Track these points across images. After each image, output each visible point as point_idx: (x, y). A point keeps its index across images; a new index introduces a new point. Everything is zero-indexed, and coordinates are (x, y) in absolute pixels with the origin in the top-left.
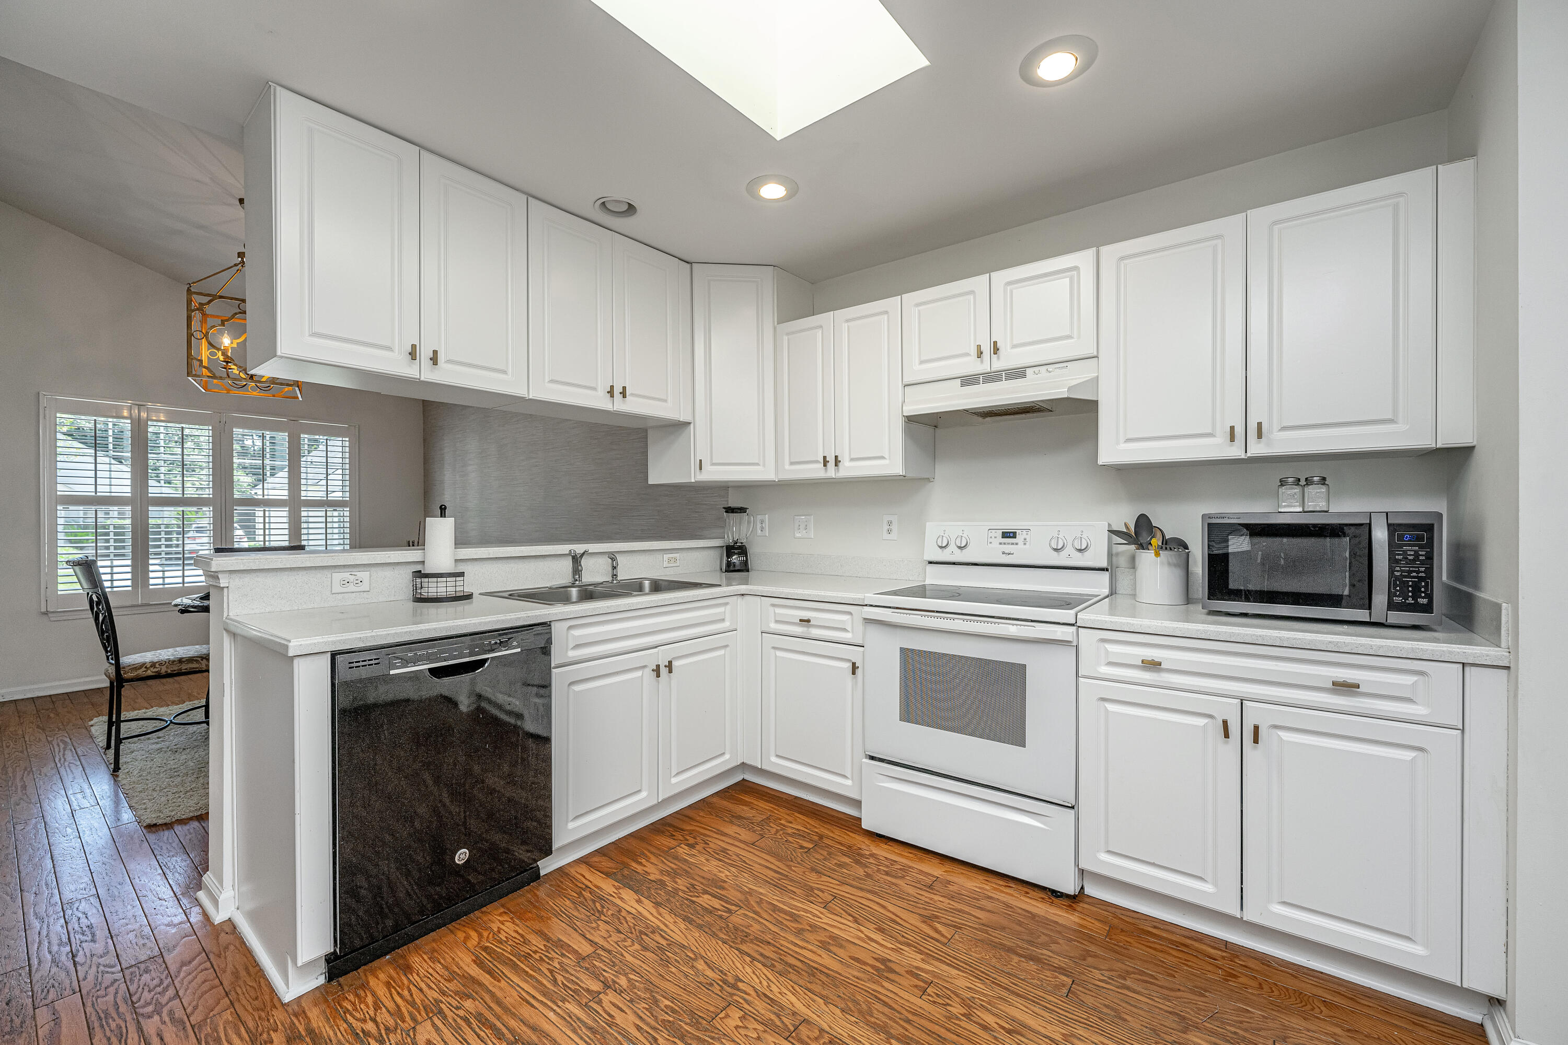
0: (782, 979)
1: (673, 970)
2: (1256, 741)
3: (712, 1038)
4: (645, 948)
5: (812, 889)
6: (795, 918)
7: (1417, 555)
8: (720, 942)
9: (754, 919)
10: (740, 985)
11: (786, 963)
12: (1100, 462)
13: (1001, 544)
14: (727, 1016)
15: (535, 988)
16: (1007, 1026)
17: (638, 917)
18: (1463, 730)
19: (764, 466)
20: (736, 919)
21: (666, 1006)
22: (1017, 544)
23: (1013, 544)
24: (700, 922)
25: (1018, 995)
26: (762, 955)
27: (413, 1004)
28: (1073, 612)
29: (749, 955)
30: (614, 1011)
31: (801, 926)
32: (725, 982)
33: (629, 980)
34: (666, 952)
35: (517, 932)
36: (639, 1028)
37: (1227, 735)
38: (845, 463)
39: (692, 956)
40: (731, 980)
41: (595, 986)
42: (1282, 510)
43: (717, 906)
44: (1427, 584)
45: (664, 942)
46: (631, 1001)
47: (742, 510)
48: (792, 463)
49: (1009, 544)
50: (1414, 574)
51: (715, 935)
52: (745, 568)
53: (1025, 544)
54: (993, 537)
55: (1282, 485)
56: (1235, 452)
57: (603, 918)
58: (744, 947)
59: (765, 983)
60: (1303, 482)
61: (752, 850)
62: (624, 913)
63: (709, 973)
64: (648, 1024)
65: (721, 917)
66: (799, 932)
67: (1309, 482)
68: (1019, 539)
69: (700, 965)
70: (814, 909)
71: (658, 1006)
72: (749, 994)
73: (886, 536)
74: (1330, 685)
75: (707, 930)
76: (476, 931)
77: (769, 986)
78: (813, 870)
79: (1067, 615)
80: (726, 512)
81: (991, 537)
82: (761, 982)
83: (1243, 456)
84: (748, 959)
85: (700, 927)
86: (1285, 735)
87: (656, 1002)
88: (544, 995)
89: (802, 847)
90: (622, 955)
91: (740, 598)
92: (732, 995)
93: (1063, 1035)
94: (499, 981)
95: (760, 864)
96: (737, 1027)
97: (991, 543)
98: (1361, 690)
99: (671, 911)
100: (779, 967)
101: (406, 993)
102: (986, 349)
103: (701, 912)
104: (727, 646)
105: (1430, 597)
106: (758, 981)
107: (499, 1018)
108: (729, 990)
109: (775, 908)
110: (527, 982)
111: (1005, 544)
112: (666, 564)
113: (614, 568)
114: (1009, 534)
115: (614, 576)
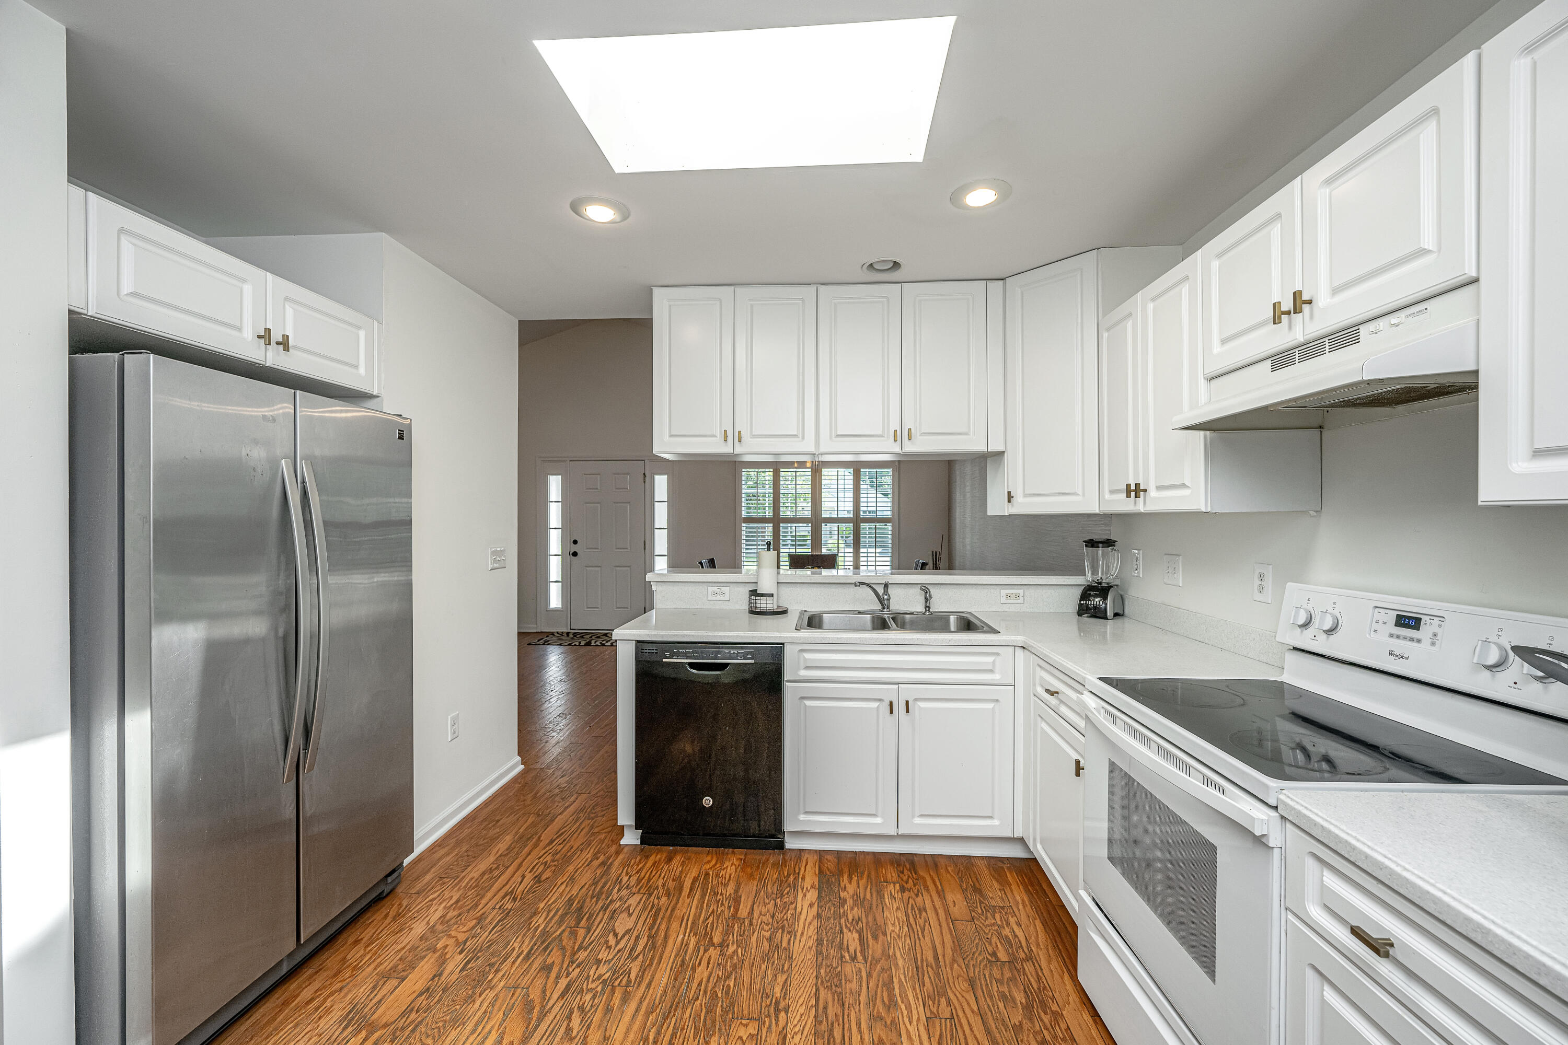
0: (811, 1037)
1: (764, 967)
3: (720, 1029)
4: (770, 939)
5: (945, 993)
6: (891, 1004)
8: (814, 974)
9: (861, 978)
10: (783, 1014)
11: (831, 1030)
12: (1482, 497)
13: (1391, 635)
14: (746, 1025)
15: (695, 915)
17: (796, 917)
19: (1084, 495)
20: (849, 969)
21: (729, 986)
22: (1419, 641)
23: (1412, 640)
24: (824, 950)
26: (825, 1008)
27: (649, 880)
29: (817, 1001)
30: (704, 963)
31: (884, 1014)
32: (778, 1002)
33: (736, 951)
34: (776, 952)
35: (730, 875)
36: (700, 984)
38: (1149, 493)
39: (786, 968)
40: (782, 1005)
41: (716, 940)
43: (852, 949)
45: (784, 944)
46: (719, 965)
48: (1110, 492)
49: (1405, 638)
51: (819, 967)
53: (1433, 644)
54: (1381, 622)
57: (778, 900)
58: (822, 992)
59: (797, 1029)
61: (944, 925)
62: (792, 907)
63: (778, 989)
64: (706, 986)
65: (842, 957)
66: (875, 1018)
68: (1424, 633)
69: (781, 979)
70: (919, 1011)
71: (725, 981)
72: (777, 1024)
73: (1258, 596)
75: (820, 959)
76: (717, 861)
77: (796, 1033)
78: (971, 982)
81: (1377, 622)
82: (796, 1026)
84: (813, 1002)
85: (819, 953)
87: (729, 977)
88: (693, 923)
89: (994, 954)
90: (753, 933)
91: (1018, 651)
92: (768, 1015)
94: (688, 898)
95: (933, 941)
96: (740, 1038)
97: (1375, 631)
99: (819, 928)
100: (823, 1027)
101: (654, 873)
103: (836, 943)
104: (997, 701)
106: (795, 1022)
107: (662, 918)
108: (772, 1009)
109: (889, 984)
110: (697, 908)
111: (1398, 637)
112: (1003, 600)
113: (927, 600)
114: (1408, 622)
115: (927, 608)
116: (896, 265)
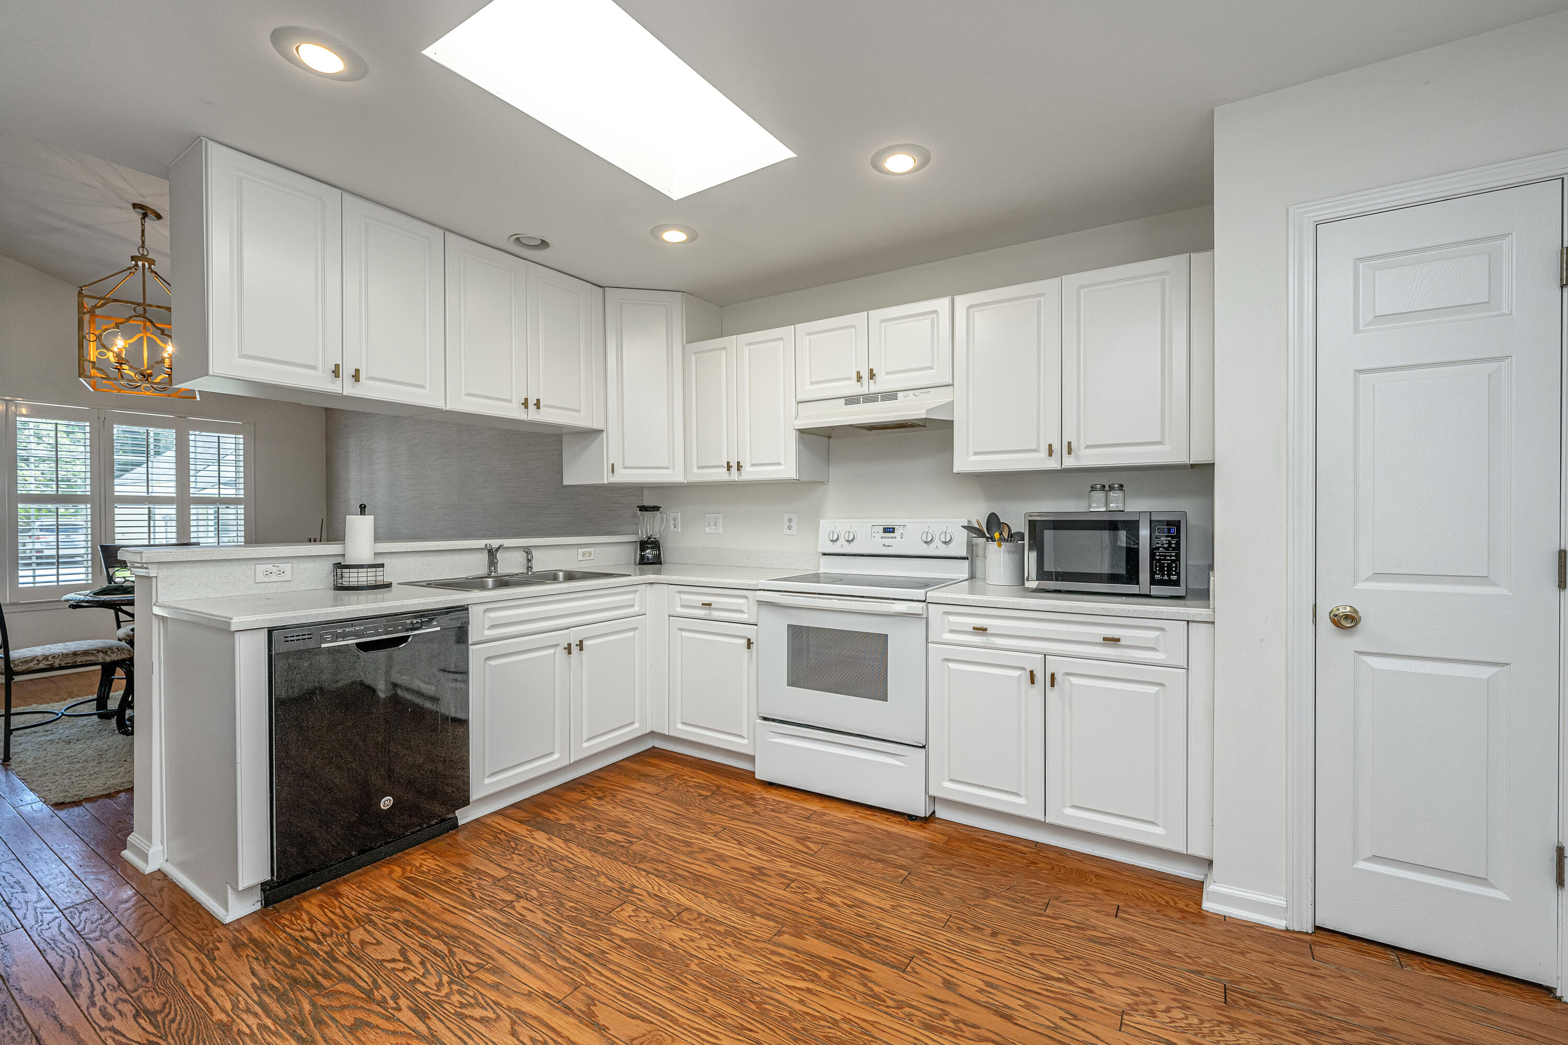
0: (671, 884)
1: (578, 883)
2: (1053, 685)
3: (608, 924)
4: (555, 871)
5: (705, 824)
6: (688, 844)
7: (1170, 543)
8: (620, 864)
9: (651, 846)
10: (635, 890)
11: (677, 874)
12: (956, 469)
13: (881, 537)
14: (623, 910)
15: (455, 901)
16: (849, 903)
17: (549, 850)
18: (1188, 669)
19: (674, 469)
20: (635, 847)
21: (570, 907)
22: (894, 538)
23: (891, 538)
24: (605, 851)
25: (863, 884)
26: (656, 870)
27: (345, 917)
28: (923, 591)
29: (644, 871)
30: (524, 912)
31: (691, 850)
32: (622, 889)
33: (539, 892)
34: (572, 872)
35: (438, 866)
36: (546, 921)
37: (1033, 682)
38: (747, 468)
39: (595, 873)
40: (627, 887)
41: (509, 897)
42: (1092, 510)
43: (620, 839)
44: (1176, 564)
45: (571, 866)
46: (541, 905)
47: (656, 508)
48: (699, 468)
49: (888, 537)
50: (1168, 558)
51: (616, 859)
52: (657, 561)
53: (901, 538)
55: (1092, 490)
56: (1053, 464)
57: (517, 852)
58: (641, 866)
59: (656, 888)
60: (1107, 488)
61: (655, 799)
62: (536, 848)
63: (609, 884)
64: (555, 919)
65: (623, 846)
66: (690, 854)
67: (1111, 488)
68: (897, 533)
69: (602, 879)
70: (706, 837)
71: (563, 907)
72: (642, 895)
73: (787, 531)
74: (1101, 641)
75: (610, 856)
76: (399, 866)
77: (659, 890)
78: (708, 811)
79: (919, 593)
80: (640, 510)
81: (875, 532)
82: (653, 888)
83: (1059, 468)
84: (643, 873)
85: (603, 854)
86: (1074, 680)
87: (562, 905)
88: (464, 906)
89: (701, 795)
90: (533, 876)
91: (649, 587)
92: (627, 896)
93: (892, 906)
94: (423, 899)
95: (661, 809)
96: (629, 917)
97: (873, 537)
98: (1122, 642)
99: (579, 845)
100: (669, 876)
101: (338, 911)
102: (865, 375)
103: (606, 844)
104: (635, 629)
105: (1178, 574)
106: (650, 887)
107: (423, 922)
108: (626, 893)
109: (671, 838)
110: (448, 898)
111: (885, 537)
112: (580, 558)
113: (529, 561)
114: (889, 530)
115: (529, 568)
116: (544, 244)
